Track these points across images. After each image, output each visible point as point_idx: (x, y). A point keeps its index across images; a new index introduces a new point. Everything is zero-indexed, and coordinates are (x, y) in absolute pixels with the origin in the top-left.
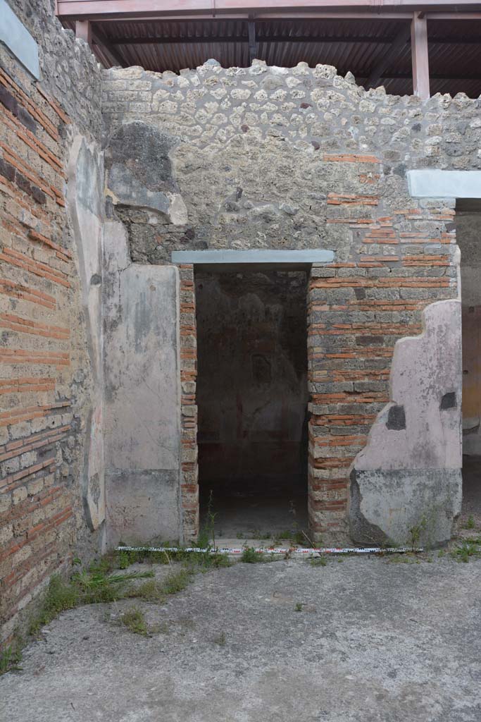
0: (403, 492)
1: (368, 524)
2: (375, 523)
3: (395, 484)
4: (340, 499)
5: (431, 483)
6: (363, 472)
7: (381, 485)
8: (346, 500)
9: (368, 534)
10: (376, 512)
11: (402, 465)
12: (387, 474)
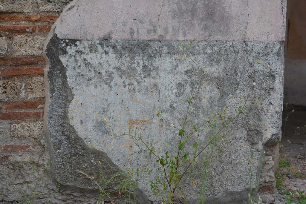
0: (155, 85)
1: (84, 148)
2: (99, 148)
3: (139, 69)
4: (31, 96)
5: (215, 70)
6: (73, 42)
7: (111, 69)
8: (42, 100)
9: (84, 170)
10: (101, 126)
11: (155, 31)
12: (124, 48)
